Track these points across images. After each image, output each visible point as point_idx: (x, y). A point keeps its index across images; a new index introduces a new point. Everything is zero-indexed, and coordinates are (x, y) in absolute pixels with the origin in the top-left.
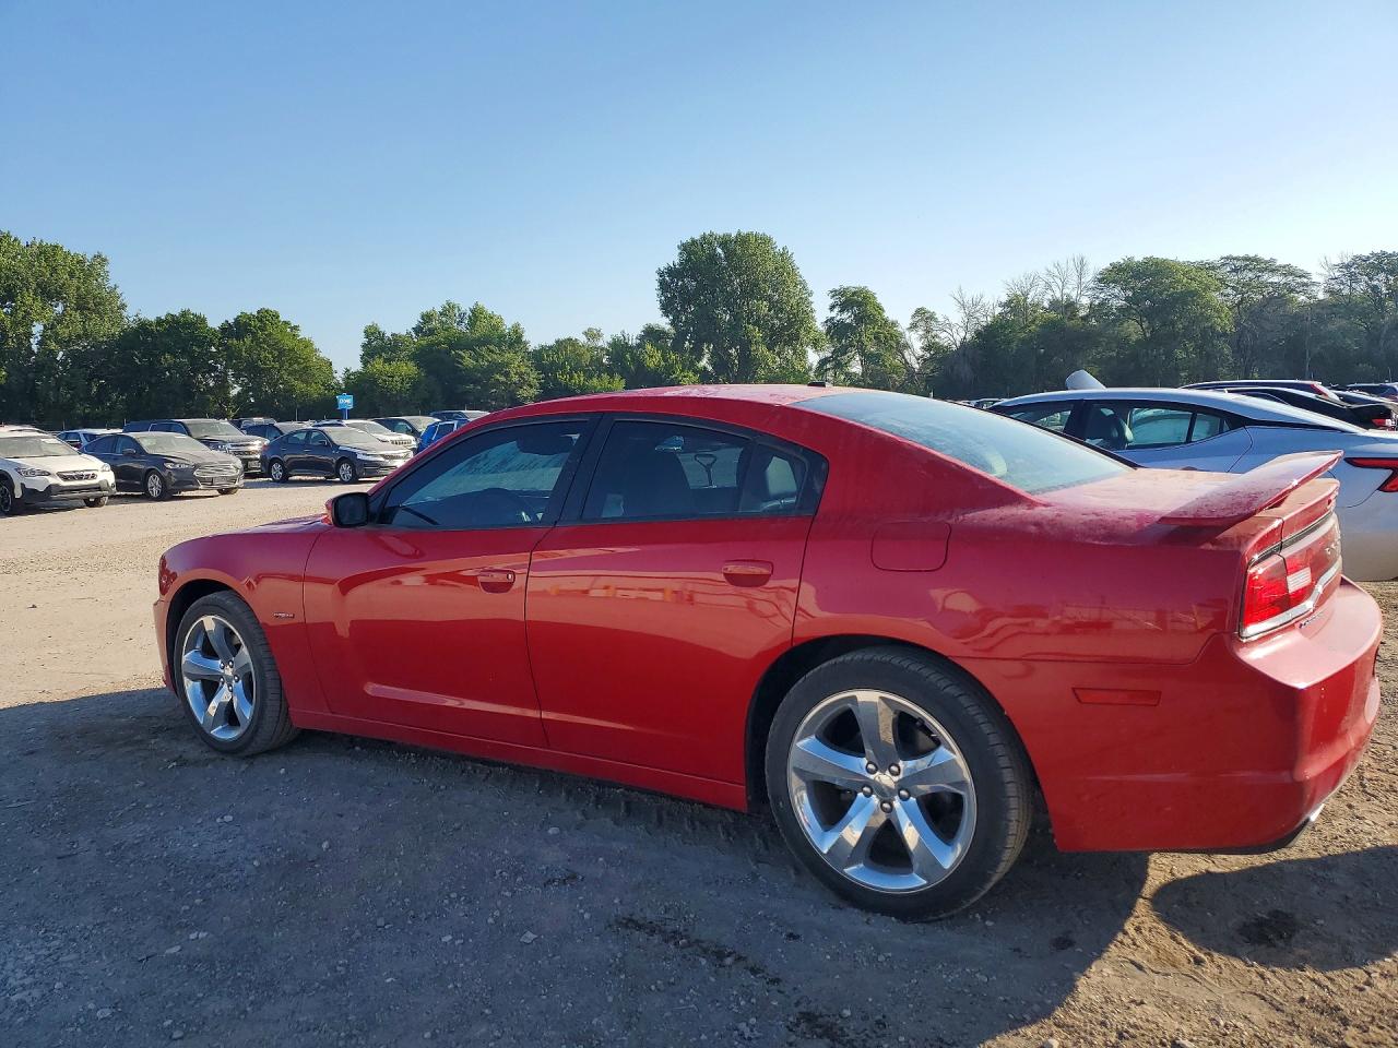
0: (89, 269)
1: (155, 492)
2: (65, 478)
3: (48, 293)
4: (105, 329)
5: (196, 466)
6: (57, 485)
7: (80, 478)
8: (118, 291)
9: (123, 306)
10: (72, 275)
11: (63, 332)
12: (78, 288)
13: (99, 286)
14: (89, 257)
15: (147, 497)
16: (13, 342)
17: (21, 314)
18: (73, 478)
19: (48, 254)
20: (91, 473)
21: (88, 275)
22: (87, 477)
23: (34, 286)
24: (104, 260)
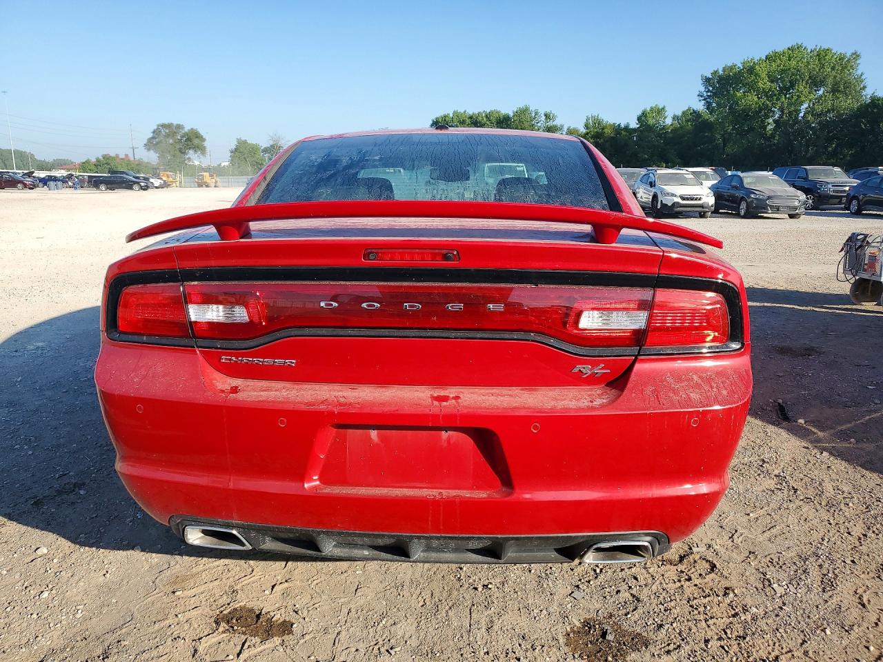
0: (845, 63)
1: (742, 213)
2: (683, 199)
3: (815, 83)
4: (847, 104)
5: (769, 198)
6: (678, 203)
7: (692, 199)
8: (863, 77)
9: (865, 87)
10: (833, 68)
11: (818, 108)
12: (835, 77)
13: (850, 74)
14: (848, 55)
15: (738, 215)
16: (786, 116)
17: (795, 97)
18: (688, 199)
19: (821, 55)
20: (699, 197)
21: (844, 68)
22: (696, 199)
23: (807, 78)
24: (858, 56)
